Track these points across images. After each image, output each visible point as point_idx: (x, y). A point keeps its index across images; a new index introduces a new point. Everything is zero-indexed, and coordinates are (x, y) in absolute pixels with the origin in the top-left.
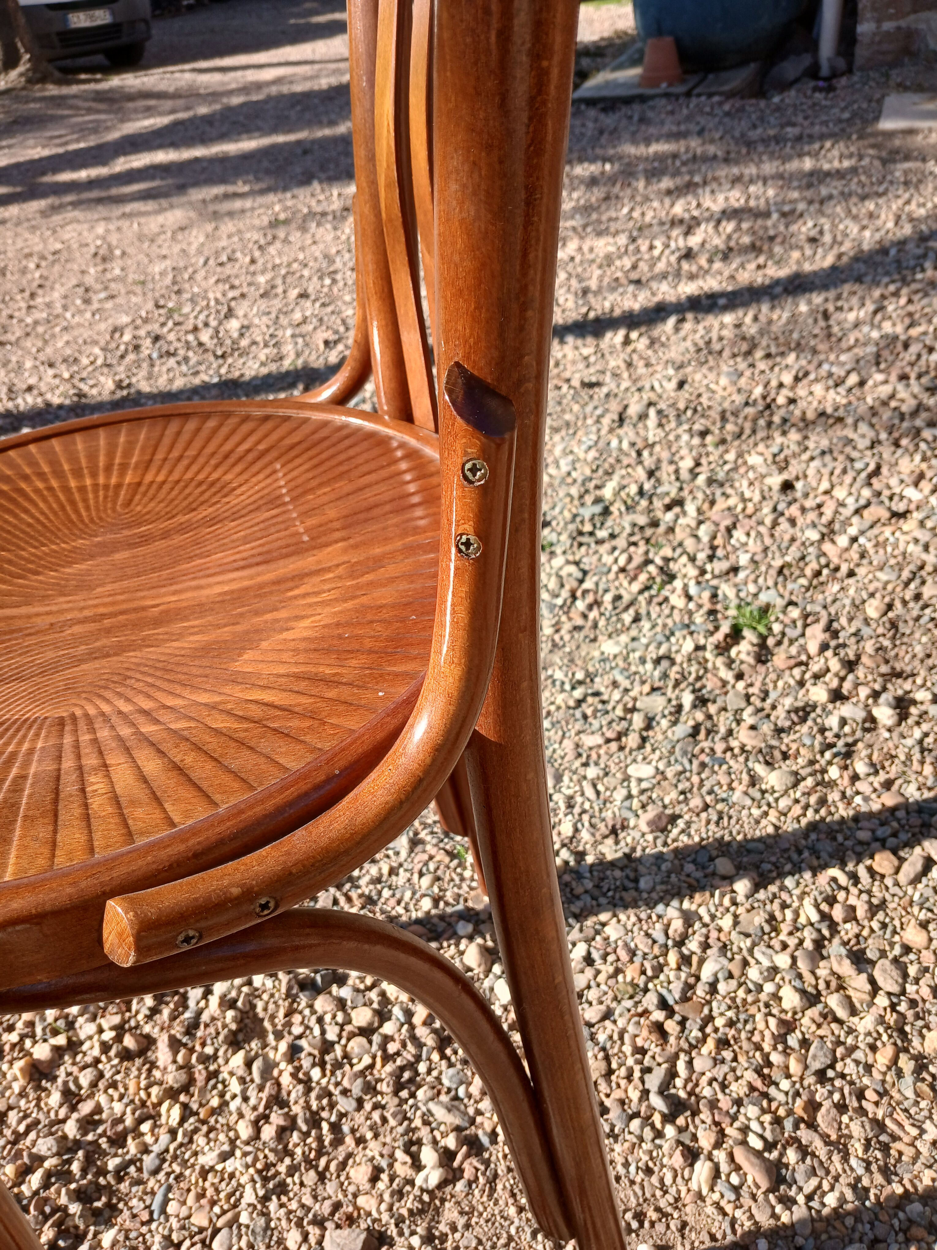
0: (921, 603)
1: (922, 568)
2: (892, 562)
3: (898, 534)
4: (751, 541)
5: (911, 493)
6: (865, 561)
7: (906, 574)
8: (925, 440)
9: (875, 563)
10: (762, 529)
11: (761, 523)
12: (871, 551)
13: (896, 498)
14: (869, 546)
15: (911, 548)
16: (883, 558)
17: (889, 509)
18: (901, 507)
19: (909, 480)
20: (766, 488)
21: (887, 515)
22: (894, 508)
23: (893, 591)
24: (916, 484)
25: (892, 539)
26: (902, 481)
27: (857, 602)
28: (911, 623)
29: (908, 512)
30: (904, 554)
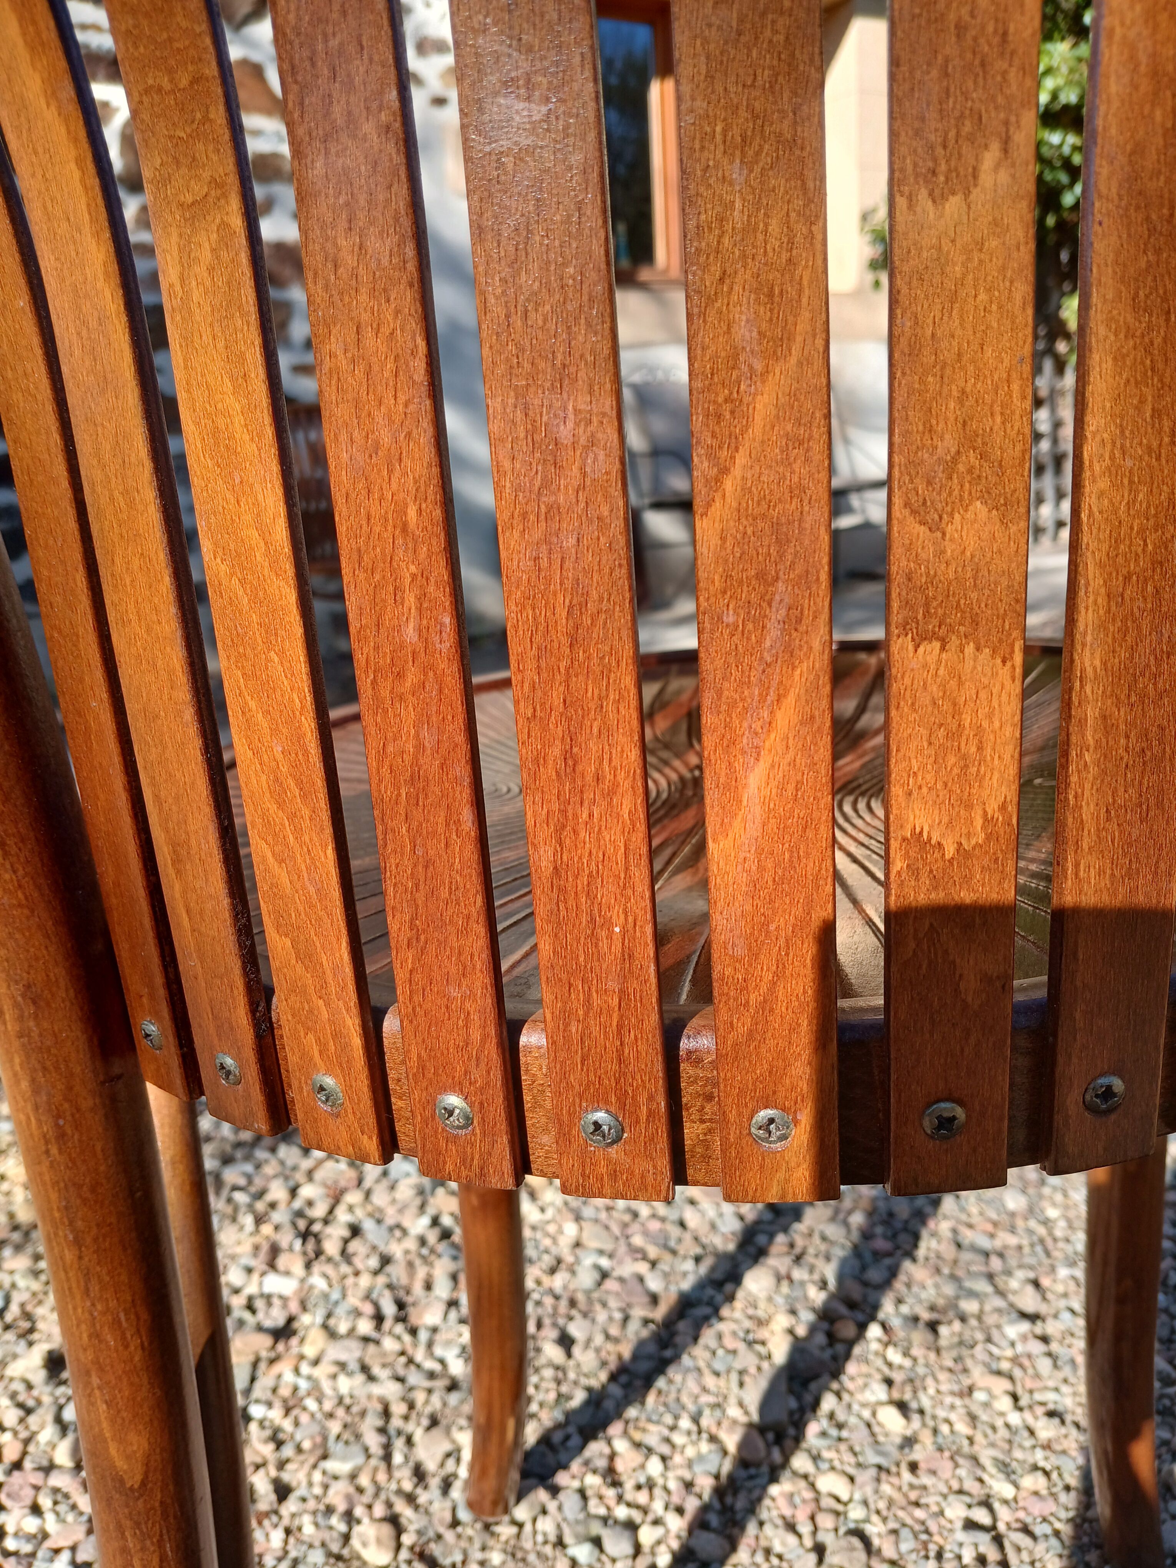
0: (434, 1483)
1: (386, 1413)
2: (335, 1427)
3: (305, 1369)
4: (51, 1523)
5: (274, 1284)
6: (288, 1451)
7: (374, 1441)
8: (235, 1188)
9: (306, 1445)
10: (57, 1480)
11: (49, 1468)
12: (287, 1425)
13: (259, 1304)
14: (275, 1415)
15: (345, 1384)
16: (315, 1429)
17: (260, 1328)
18: (276, 1317)
19: (259, 1264)
20: (18, 1386)
21: (266, 1341)
22: (268, 1323)
23: (378, 1490)
24: (272, 1265)
25: (303, 1385)
26: (249, 1270)
27: (335, 1548)
28: (449, 1536)
29: (291, 1320)
30: (340, 1401)
